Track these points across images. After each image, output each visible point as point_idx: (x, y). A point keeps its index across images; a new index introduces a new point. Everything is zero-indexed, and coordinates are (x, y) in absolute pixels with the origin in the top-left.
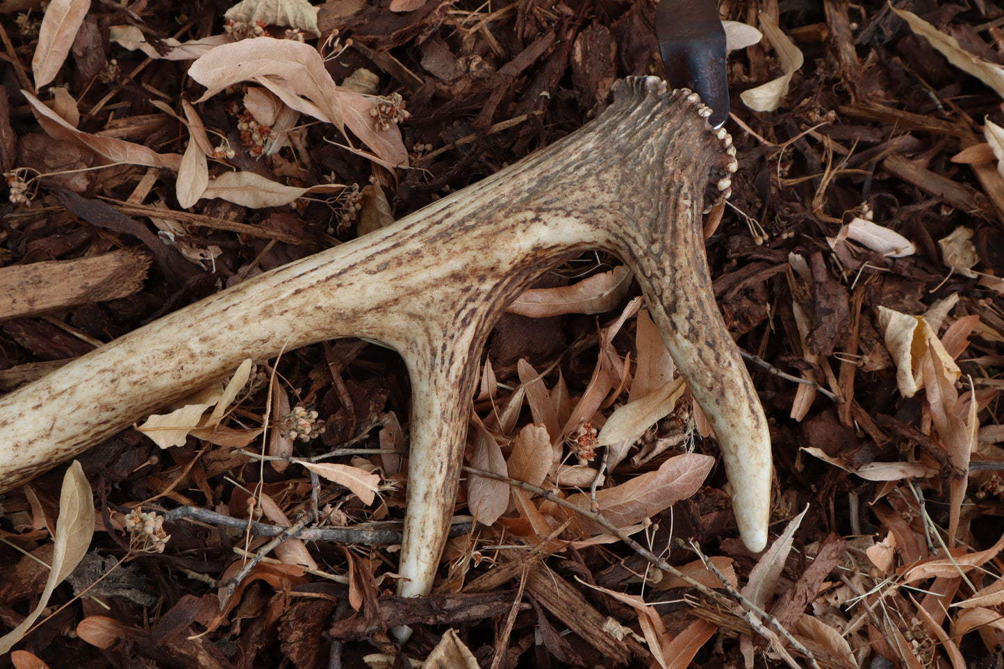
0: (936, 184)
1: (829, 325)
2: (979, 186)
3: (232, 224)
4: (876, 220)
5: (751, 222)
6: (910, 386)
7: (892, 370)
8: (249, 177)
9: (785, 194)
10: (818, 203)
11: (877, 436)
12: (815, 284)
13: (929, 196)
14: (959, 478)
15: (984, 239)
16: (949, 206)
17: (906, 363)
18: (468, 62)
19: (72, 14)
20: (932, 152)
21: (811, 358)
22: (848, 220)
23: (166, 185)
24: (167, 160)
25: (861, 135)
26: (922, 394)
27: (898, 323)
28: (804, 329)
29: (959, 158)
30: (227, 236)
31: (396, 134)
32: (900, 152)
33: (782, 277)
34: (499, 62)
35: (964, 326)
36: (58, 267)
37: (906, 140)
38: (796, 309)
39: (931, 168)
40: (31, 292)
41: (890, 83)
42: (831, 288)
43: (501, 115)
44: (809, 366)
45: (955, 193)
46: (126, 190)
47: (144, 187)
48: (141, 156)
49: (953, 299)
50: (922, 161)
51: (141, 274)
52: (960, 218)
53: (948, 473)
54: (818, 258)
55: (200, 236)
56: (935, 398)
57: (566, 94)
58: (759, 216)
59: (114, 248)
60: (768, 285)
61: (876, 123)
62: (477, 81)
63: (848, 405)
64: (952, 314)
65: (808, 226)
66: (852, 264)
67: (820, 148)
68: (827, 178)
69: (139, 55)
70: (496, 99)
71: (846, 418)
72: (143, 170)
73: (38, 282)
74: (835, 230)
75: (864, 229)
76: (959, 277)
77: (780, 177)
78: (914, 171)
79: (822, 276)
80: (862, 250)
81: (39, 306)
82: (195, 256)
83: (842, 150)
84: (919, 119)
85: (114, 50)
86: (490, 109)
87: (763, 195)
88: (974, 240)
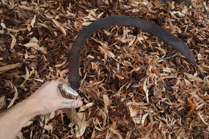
1: (87, 64)
3: (30, 60)
6: (93, 68)
8: (32, 56)
10: (85, 54)
13: (95, 53)
15: (100, 57)
16: (97, 54)
18: (52, 44)
19: (14, 42)
23: (24, 57)
24: (24, 55)
25: (89, 48)
26: (95, 69)
27: (93, 63)
28: (84, 65)
29: (98, 50)
31: (46, 51)
33: (83, 61)
34: (55, 44)
35: (99, 63)
38: (84, 63)
39: (96, 51)
41: (92, 44)
43: (56, 48)
44: (85, 68)
45: (98, 52)
46: (20, 57)
47: (22, 57)
48: (21, 54)
51: (22, 65)
52: (99, 55)
55: (28, 61)
59: (19, 62)
61: (91, 47)
62: (53, 46)
65: (85, 56)
68: (86, 52)
69: (21, 46)
73: (12, 66)
74: (87, 56)
75: (90, 56)
78: (94, 51)
79: (86, 60)
80: (90, 58)
81: (12, 68)
82: (27, 63)
84: (94, 47)
85: (19, 45)
86: (54, 48)
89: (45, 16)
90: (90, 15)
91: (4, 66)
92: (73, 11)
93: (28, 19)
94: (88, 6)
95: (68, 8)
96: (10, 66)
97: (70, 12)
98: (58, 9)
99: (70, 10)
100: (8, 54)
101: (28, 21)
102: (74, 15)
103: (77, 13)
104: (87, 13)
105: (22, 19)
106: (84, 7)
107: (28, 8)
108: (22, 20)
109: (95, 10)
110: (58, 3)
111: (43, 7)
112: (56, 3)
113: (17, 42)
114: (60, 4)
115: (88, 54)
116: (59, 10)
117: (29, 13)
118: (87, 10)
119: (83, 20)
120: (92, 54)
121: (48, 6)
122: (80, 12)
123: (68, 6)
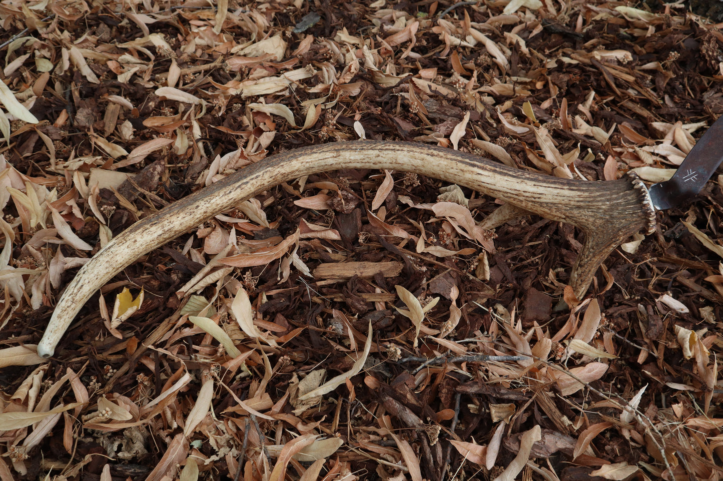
0: (697, 288)
1: (654, 330)
2: (715, 290)
3: (432, 260)
4: (673, 297)
5: (623, 290)
6: (688, 354)
7: (681, 349)
8: (439, 248)
9: (639, 283)
10: (650, 287)
11: (674, 373)
12: (648, 315)
13: (694, 291)
14: (710, 391)
15: (718, 312)
16: (703, 298)
17: (687, 345)
18: (521, 222)
19: (387, 189)
20: (696, 277)
21: (647, 341)
22: (662, 295)
23: (411, 246)
24: (413, 237)
25: (668, 266)
26: (693, 360)
27: (683, 332)
28: (643, 331)
29: (708, 279)
30: (430, 265)
31: (492, 243)
32: (684, 276)
33: (635, 312)
34: (530, 224)
35: (710, 339)
36: (372, 264)
37: (684, 272)
38: (641, 324)
39: (696, 282)
40: (362, 270)
41: (679, 253)
42: (655, 317)
44: (646, 343)
45: (706, 293)
46: (398, 244)
47: (403, 244)
48: (403, 234)
49: (705, 330)
50: (692, 280)
51: (399, 270)
52: (708, 303)
53: (705, 388)
54: (650, 308)
55: (422, 262)
56: (699, 360)
57: (555, 237)
58: (626, 289)
59: (392, 260)
60: (629, 314)
61: (674, 262)
62: (523, 228)
63: (661, 361)
64: (705, 336)
65: (647, 294)
66: (663, 312)
67: (651, 269)
68: (654, 280)
69: (407, 205)
70: (530, 234)
71: (660, 365)
72: (403, 239)
73: (364, 267)
74: (657, 296)
75: (668, 299)
76: (707, 324)
77: (635, 277)
78: (689, 282)
79: (651, 312)
80: (666, 307)
81: (364, 275)
82: (418, 268)
83: (659, 272)
84: (691, 262)
85: (399, 203)
86: (528, 238)
87: (628, 282)
88: (714, 311)
89: (498, 121)
90: (667, 143)
91: (337, 261)
92: (596, 119)
93: (442, 121)
94: (664, 111)
95: (581, 107)
96: (357, 264)
97: (588, 122)
98: (546, 104)
99: (589, 115)
100: (359, 223)
101: (442, 129)
102: (601, 134)
103: (616, 130)
104: (657, 137)
105: (420, 121)
106: (645, 113)
107: (444, 91)
108: (418, 122)
109: (694, 127)
110: (546, 85)
111: (490, 94)
112: (539, 85)
113: (395, 189)
114: (554, 91)
115: (662, 288)
116: (549, 111)
117: (445, 103)
118: (658, 125)
119: (637, 158)
120: (679, 292)
121: (509, 92)
122: (626, 126)
123: (584, 101)
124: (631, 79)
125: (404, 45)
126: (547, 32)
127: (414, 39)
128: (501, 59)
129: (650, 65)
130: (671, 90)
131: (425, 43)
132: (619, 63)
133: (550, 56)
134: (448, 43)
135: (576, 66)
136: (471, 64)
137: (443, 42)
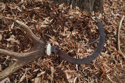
90: (45, 21)
92: (36, 19)
93: (10, 24)
94: (45, 16)
95: (33, 17)
97: (34, 19)
98: (27, 18)
99: (34, 18)
101: (10, 26)
102: (36, 21)
103: (38, 20)
104: (44, 20)
106: (42, 17)
107: (10, 18)
109: (49, 18)
110: (27, 15)
111: (19, 17)
114: (29, 15)
116: (28, 19)
117: (10, 21)
118: (44, 18)
119: (41, 24)
121: (21, 17)
122: (40, 19)
123: (33, 16)
124: (39, 12)
125: (4, 10)
126: (28, 5)
127: (5, 9)
128: (21, 11)
129: (42, 9)
130: (45, 13)
131: (7, 9)
132: (38, 9)
133: (28, 9)
134: (11, 9)
135: (31, 11)
136: (16, 12)
137: (10, 9)
